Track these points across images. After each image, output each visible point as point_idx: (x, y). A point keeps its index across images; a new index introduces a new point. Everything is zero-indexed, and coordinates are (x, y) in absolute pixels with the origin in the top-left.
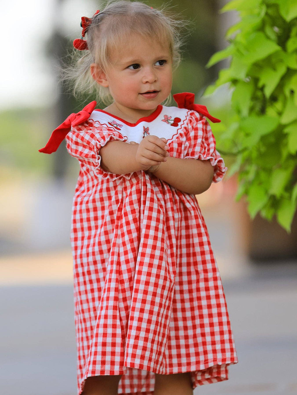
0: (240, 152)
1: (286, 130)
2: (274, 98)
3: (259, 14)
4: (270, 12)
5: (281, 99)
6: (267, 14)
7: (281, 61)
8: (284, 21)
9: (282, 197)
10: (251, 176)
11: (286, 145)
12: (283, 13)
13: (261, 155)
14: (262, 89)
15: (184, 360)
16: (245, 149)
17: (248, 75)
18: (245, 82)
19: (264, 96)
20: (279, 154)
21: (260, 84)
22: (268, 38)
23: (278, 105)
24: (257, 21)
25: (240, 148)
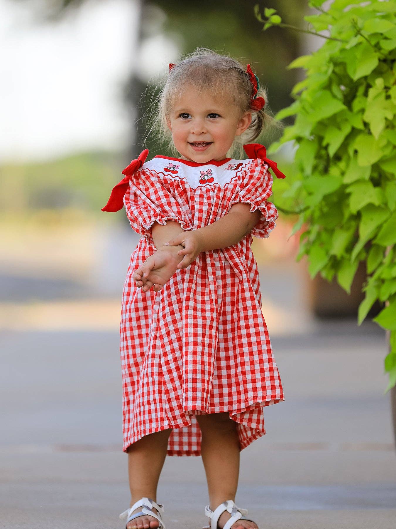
0: (301, 211)
1: (348, 190)
2: (338, 158)
3: (326, 72)
4: (337, 70)
5: (345, 158)
6: (334, 72)
7: (346, 120)
8: (351, 80)
9: (342, 258)
10: (312, 236)
11: (348, 206)
12: (350, 72)
13: (323, 215)
14: (326, 148)
15: (226, 399)
16: (307, 208)
17: (312, 134)
18: (310, 141)
19: (328, 155)
20: (342, 215)
21: (324, 143)
22: (334, 96)
23: (342, 165)
24: (324, 79)
25: (302, 207)
